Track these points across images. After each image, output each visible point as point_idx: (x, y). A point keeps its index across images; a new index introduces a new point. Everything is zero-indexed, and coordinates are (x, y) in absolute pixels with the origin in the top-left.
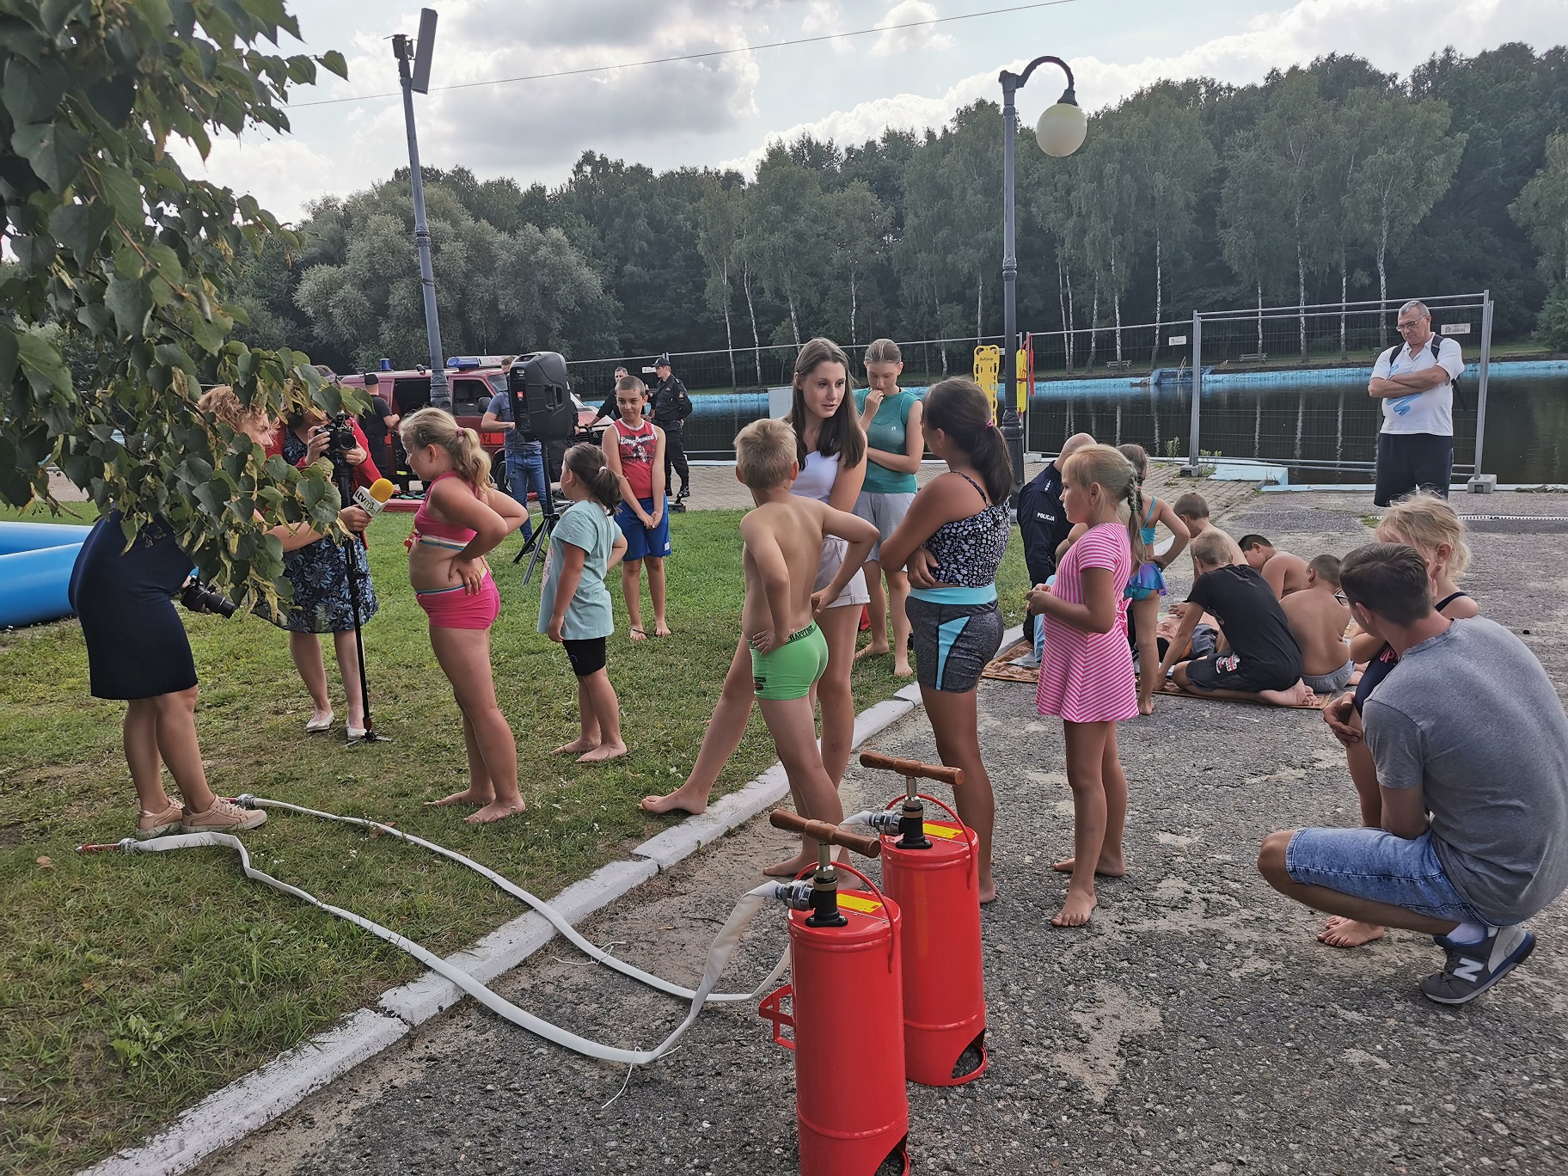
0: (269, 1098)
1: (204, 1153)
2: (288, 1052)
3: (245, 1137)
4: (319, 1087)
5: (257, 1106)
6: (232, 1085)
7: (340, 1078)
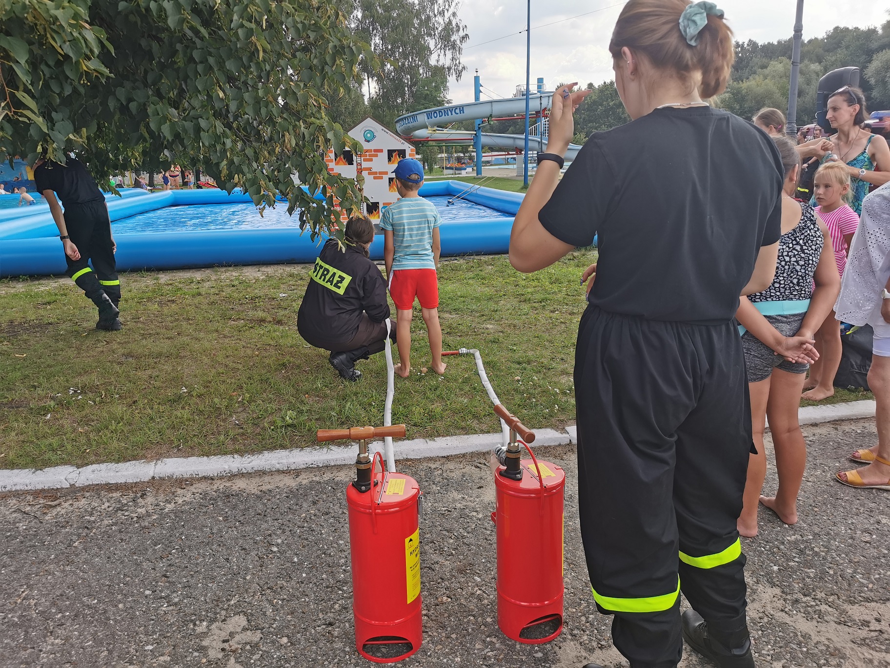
0: (292, 460)
1: (256, 469)
2: (318, 447)
3: (275, 471)
4: (316, 466)
5: (284, 461)
6: (288, 450)
7: (327, 467)
